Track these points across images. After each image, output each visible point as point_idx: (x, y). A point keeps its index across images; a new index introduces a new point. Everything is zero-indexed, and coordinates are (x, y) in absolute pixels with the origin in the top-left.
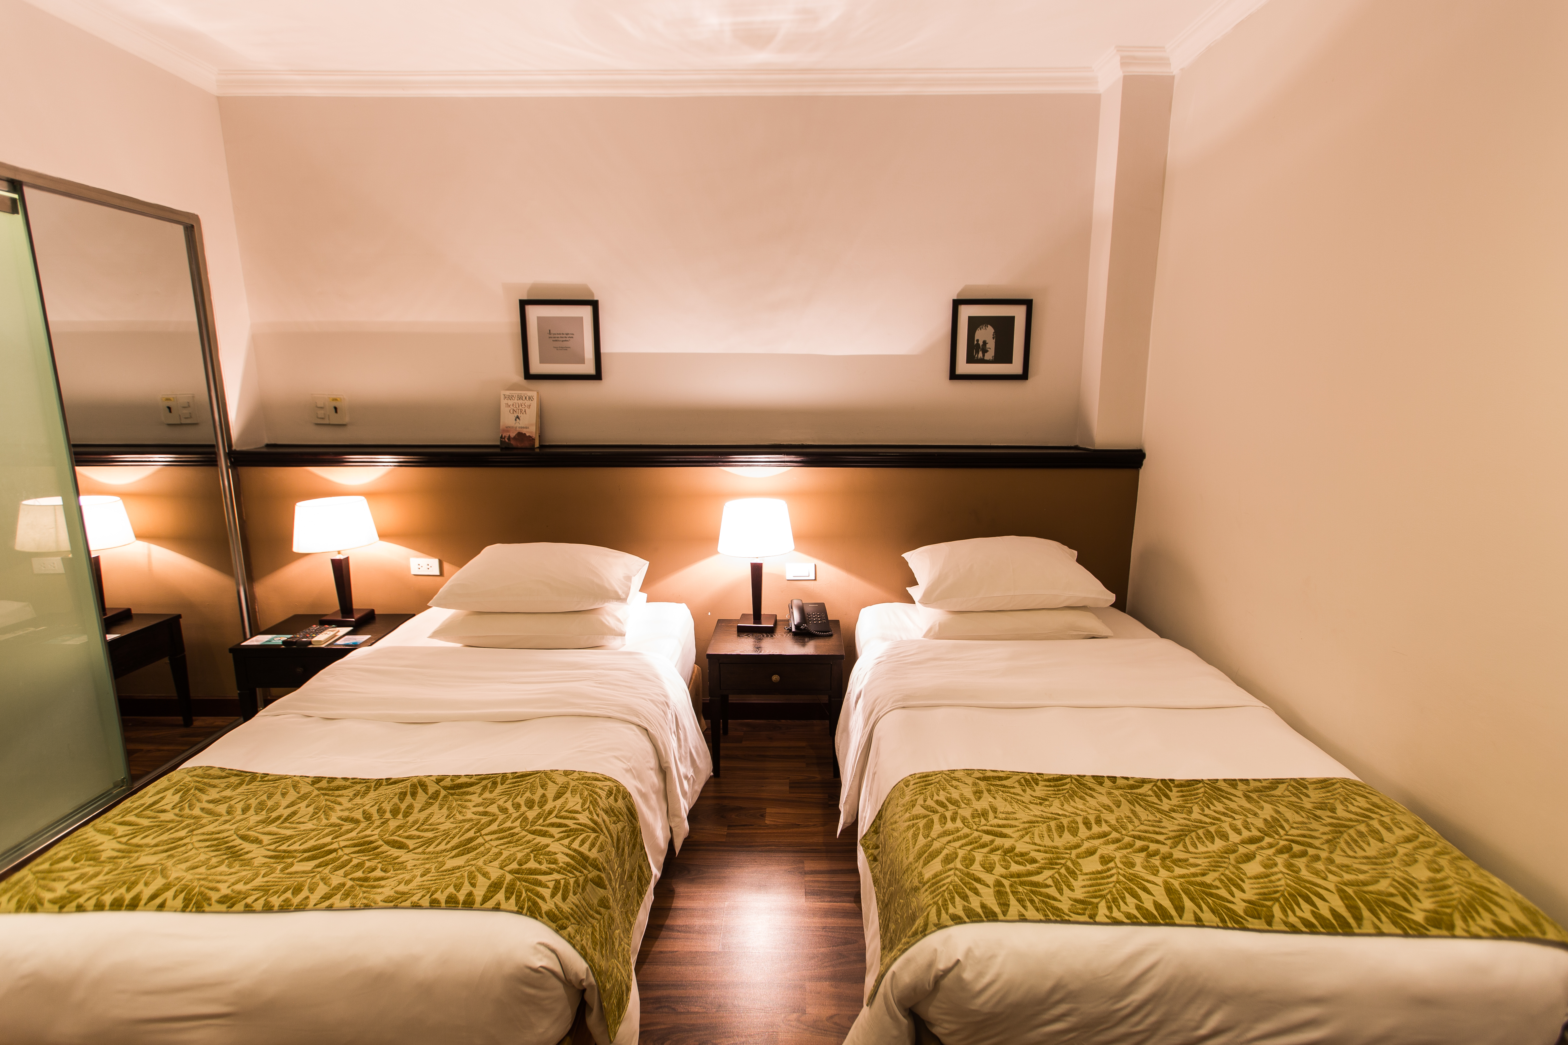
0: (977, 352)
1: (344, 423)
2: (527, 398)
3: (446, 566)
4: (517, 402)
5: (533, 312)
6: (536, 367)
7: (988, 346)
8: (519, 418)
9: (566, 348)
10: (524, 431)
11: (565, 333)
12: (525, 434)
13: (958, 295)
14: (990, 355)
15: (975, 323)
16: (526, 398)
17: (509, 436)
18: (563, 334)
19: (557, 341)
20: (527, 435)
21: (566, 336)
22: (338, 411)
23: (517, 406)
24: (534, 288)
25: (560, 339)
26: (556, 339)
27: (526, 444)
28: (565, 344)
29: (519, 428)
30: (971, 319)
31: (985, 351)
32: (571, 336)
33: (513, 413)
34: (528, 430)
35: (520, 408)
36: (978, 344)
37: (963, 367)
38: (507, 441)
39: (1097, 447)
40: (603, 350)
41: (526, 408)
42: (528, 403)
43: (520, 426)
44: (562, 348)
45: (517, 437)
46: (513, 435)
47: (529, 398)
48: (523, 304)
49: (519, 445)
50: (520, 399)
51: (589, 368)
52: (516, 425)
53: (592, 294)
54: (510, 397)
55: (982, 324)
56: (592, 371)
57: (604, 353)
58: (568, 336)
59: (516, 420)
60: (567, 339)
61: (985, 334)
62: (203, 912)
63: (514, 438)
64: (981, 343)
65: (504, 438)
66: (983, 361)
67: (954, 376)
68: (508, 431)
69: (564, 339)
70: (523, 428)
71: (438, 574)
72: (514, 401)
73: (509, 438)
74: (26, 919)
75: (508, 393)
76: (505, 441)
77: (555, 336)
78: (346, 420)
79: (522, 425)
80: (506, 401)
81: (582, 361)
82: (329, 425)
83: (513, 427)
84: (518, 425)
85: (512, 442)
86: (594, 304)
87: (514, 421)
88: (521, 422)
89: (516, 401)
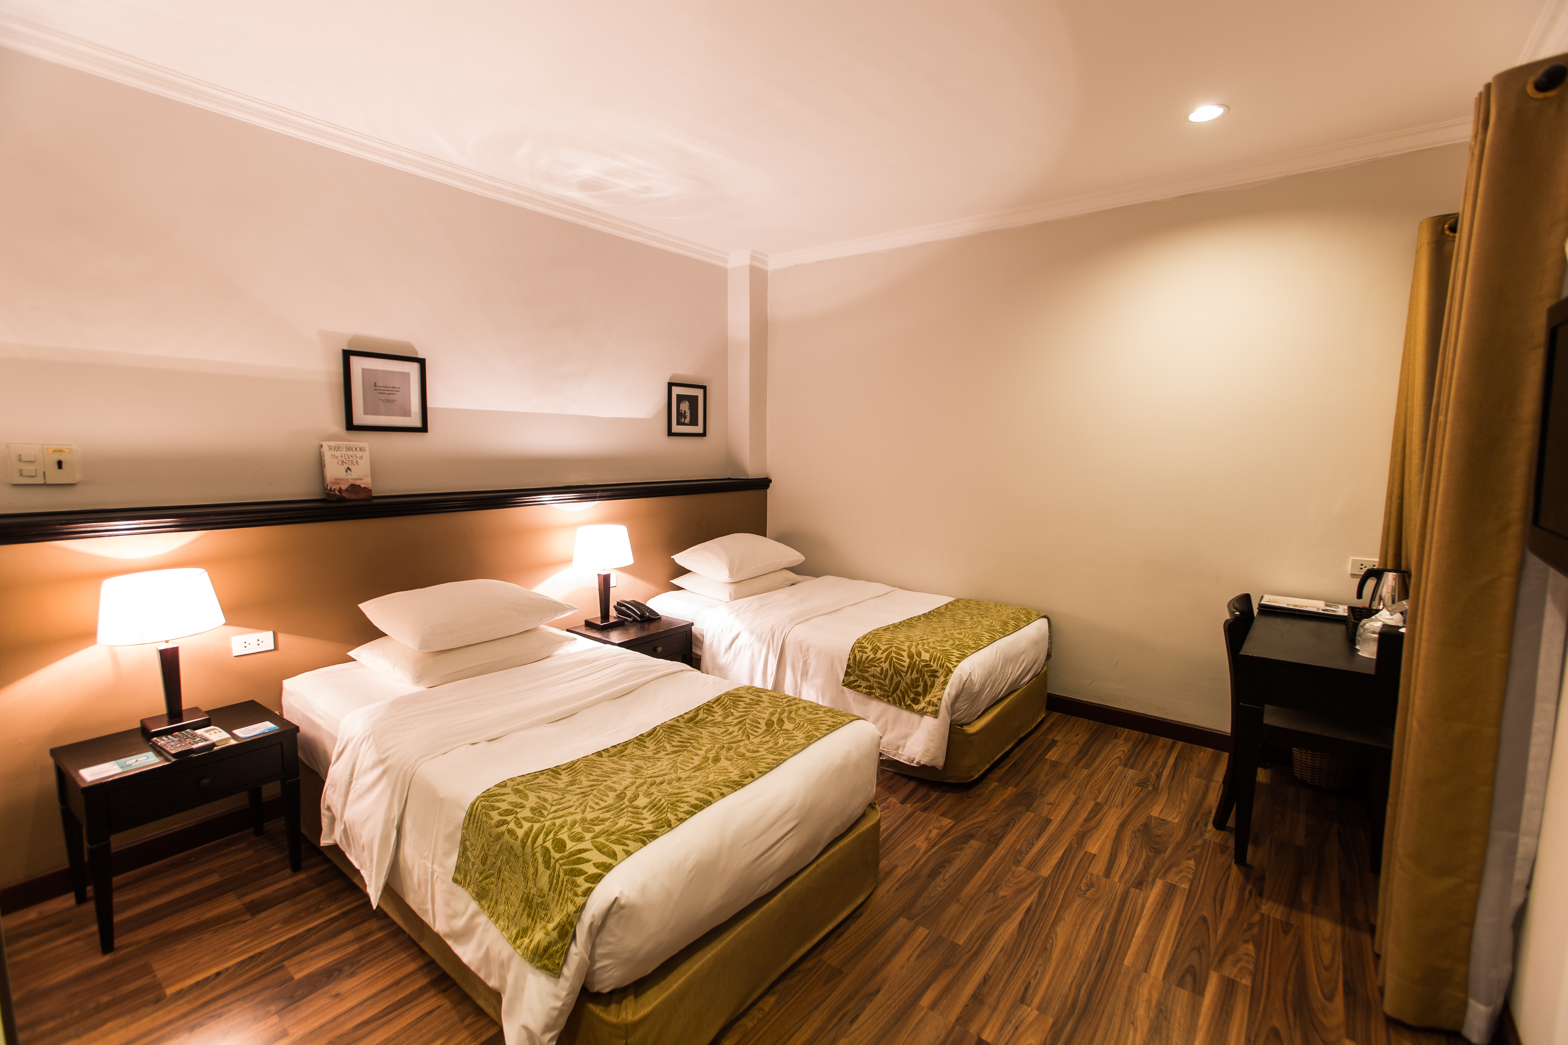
0: (682, 418)
1: (74, 482)
2: (358, 449)
3: (282, 637)
4: (346, 453)
5: (358, 364)
6: (360, 418)
7: (687, 414)
8: (350, 470)
9: (392, 401)
10: (358, 483)
11: (391, 386)
12: (359, 486)
13: (670, 380)
14: (687, 421)
15: (681, 398)
16: (356, 449)
17: (340, 488)
18: (389, 387)
19: (382, 393)
20: (362, 486)
21: (393, 389)
22: (63, 466)
23: (347, 457)
24: (354, 339)
25: (386, 392)
26: (382, 391)
27: (362, 496)
28: (391, 397)
29: (352, 479)
30: (678, 396)
31: (685, 418)
32: (397, 389)
33: (342, 464)
34: (362, 481)
35: (351, 459)
36: (682, 413)
37: (676, 428)
38: (338, 493)
39: (750, 478)
40: (430, 405)
41: (358, 459)
42: (359, 454)
43: (353, 477)
44: (388, 401)
45: (349, 489)
46: (344, 487)
47: (361, 449)
48: (347, 355)
49: (354, 497)
50: (349, 450)
51: (415, 421)
52: (347, 477)
53: (416, 352)
54: (338, 449)
55: (683, 400)
56: (418, 423)
57: (430, 408)
58: (393, 390)
59: (346, 471)
60: (394, 392)
61: (685, 406)
62: (745, 785)
63: (347, 490)
64: (683, 412)
65: (334, 491)
66: (684, 424)
67: (670, 433)
68: (338, 484)
69: (391, 392)
70: (357, 479)
71: (273, 648)
72: (342, 453)
73: (340, 490)
74: (653, 845)
75: (333, 444)
76: (336, 494)
77: (381, 388)
78: (77, 477)
79: (354, 477)
80: (332, 452)
81: (407, 413)
82: (45, 485)
83: (343, 479)
84: (349, 477)
85: (345, 495)
86: (422, 362)
87: (345, 473)
88: (353, 473)
89: (344, 452)
